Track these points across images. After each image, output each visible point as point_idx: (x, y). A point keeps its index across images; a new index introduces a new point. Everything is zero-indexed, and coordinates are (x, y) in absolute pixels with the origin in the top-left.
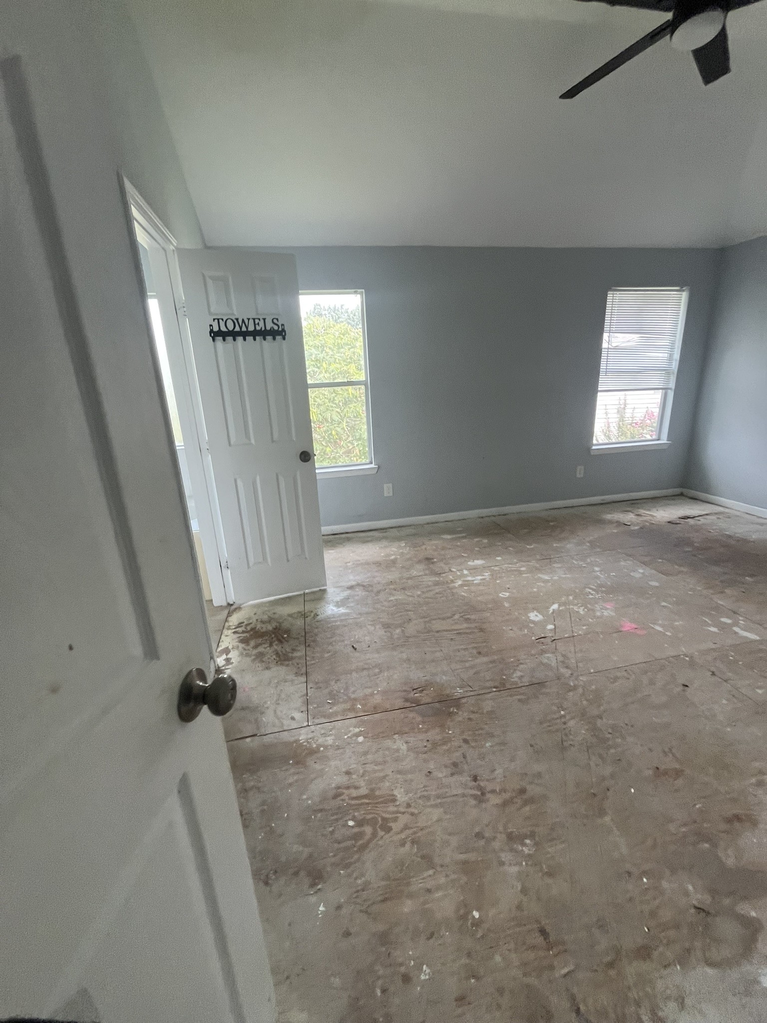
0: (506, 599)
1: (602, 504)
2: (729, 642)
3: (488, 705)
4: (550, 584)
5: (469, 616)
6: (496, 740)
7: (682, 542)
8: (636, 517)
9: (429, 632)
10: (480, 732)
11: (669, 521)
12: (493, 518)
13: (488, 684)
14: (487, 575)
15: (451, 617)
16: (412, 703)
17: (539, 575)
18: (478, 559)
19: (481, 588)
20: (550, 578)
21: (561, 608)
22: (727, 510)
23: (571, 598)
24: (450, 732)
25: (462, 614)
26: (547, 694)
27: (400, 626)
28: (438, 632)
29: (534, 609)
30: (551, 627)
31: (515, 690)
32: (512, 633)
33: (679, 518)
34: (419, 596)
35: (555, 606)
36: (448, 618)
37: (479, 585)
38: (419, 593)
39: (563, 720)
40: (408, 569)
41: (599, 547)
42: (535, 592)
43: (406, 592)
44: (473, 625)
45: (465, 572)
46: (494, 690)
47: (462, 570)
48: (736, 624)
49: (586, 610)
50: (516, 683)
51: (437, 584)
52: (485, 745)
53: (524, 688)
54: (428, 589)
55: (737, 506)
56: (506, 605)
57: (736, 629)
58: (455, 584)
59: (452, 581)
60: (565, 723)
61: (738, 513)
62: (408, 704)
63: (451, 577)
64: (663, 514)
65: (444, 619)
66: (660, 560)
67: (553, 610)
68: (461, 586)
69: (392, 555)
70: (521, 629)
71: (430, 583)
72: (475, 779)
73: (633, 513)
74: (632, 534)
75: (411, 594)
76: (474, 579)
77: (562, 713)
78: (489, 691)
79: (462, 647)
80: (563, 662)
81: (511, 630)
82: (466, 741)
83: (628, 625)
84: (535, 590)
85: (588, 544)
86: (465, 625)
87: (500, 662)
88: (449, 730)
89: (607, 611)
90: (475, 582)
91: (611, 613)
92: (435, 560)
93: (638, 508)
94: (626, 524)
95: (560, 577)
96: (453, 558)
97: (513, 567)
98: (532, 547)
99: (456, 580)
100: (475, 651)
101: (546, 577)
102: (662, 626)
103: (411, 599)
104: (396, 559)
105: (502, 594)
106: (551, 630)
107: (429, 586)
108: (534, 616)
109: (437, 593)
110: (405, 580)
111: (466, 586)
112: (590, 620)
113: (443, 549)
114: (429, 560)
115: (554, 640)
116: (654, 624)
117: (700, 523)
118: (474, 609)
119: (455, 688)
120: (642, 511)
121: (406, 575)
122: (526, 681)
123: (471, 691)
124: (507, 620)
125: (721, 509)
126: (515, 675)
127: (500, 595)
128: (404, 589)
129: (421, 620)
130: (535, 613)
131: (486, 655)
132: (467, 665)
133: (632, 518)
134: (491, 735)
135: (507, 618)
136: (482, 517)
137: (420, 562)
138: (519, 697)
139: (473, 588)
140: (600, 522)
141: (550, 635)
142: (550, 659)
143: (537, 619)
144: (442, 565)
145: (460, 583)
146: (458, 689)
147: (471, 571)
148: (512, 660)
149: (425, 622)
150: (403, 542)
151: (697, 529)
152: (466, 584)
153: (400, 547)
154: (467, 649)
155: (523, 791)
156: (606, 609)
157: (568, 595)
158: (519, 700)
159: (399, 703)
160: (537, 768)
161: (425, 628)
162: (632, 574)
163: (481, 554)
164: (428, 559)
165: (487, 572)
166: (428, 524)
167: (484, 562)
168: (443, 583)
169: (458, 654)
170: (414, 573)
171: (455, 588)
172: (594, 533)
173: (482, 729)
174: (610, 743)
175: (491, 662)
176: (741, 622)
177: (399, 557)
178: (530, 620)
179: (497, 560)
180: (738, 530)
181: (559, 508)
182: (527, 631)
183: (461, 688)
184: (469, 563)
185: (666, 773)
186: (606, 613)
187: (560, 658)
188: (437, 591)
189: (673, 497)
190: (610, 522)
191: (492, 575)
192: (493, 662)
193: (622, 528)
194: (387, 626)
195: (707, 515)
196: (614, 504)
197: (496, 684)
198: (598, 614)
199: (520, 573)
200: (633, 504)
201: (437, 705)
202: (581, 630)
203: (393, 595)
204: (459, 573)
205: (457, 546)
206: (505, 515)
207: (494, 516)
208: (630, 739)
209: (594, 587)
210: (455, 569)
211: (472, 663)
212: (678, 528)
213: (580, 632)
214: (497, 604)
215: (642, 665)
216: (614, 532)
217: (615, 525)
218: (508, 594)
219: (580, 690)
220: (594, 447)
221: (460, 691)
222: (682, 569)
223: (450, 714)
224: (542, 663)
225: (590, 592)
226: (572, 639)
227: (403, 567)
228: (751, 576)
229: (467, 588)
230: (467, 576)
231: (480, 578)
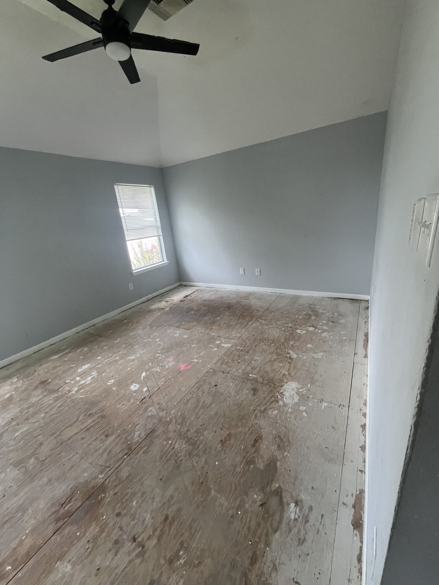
0: (113, 385)
1: (148, 300)
2: (223, 352)
3: (124, 474)
4: (136, 361)
5: (90, 412)
6: (139, 495)
7: (189, 310)
8: (165, 303)
9: (61, 444)
10: (126, 497)
11: (180, 300)
12: (86, 330)
13: (120, 456)
14: (94, 373)
15: (77, 420)
16: (64, 519)
17: (128, 358)
18: (84, 365)
19: (93, 385)
20: (135, 357)
21: (147, 374)
22: (200, 288)
23: (150, 364)
24: (104, 517)
25: (85, 414)
26: (157, 436)
27: (33, 454)
28: (69, 439)
29: (132, 383)
30: (145, 389)
31: (139, 447)
32: (123, 407)
33: (184, 297)
34: (43, 418)
35: (144, 374)
36: (75, 422)
37: (90, 384)
38: (43, 415)
39: (172, 447)
40: (26, 400)
41: (155, 326)
42: (129, 371)
43: (30, 421)
44: (96, 417)
45: (78, 379)
46: (126, 457)
47: (75, 378)
48: (221, 343)
49: (160, 368)
50: (138, 441)
51: (57, 399)
52: (132, 505)
53: (143, 442)
54: (51, 407)
55: (202, 285)
56: (114, 389)
57: (222, 345)
58: (72, 392)
59: (69, 391)
60: (173, 448)
61: (204, 288)
62: (60, 524)
63: (67, 388)
64: (177, 297)
65: (71, 425)
66: (184, 323)
67: (143, 377)
68: (77, 392)
69: (6, 394)
70: (129, 401)
71: (51, 402)
72: (134, 539)
73: (164, 301)
74: (167, 313)
75: (36, 420)
76: (86, 381)
77: (170, 442)
78: (121, 461)
79: (94, 438)
80: (160, 408)
81: (123, 405)
82: (118, 515)
83: (182, 367)
84: (129, 369)
85: (149, 327)
86: (90, 421)
87: (123, 433)
88: (103, 517)
89: (170, 363)
90: (87, 383)
91: (172, 363)
92: (50, 380)
93: (166, 297)
94: (163, 308)
95: (140, 354)
96: (64, 372)
97: (111, 360)
98: (118, 341)
99: (72, 388)
100: (103, 437)
101: (132, 357)
102: (196, 358)
103: (36, 424)
104: (11, 396)
105: (109, 383)
106: (147, 391)
107: (51, 405)
108: (134, 387)
109: (59, 407)
110: (26, 411)
111: (81, 390)
112: (164, 373)
113: (54, 368)
114: (44, 383)
115: (150, 396)
116: (193, 359)
117: (192, 297)
118: (93, 404)
119: (96, 478)
120: (168, 299)
121: (25, 406)
122: (143, 435)
123: (110, 470)
124: (118, 400)
125: (198, 288)
126: (135, 436)
127: (108, 384)
128: (27, 419)
129: (52, 438)
130: (134, 384)
131: (112, 434)
132: (101, 451)
133: (164, 304)
134: (134, 494)
135: (117, 398)
136: (78, 332)
137: (36, 388)
138: (142, 451)
139: (87, 389)
140: (150, 311)
141: (147, 394)
142: (153, 410)
143: (136, 388)
144: (57, 381)
145: (76, 389)
146: (100, 476)
147: (83, 376)
148: (130, 426)
149: (56, 437)
150: (15, 377)
151: (192, 301)
152: (82, 387)
153: (12, 383)
154: (97, 438)
155: (166, 518)
156: (170, 362)
157: (148, 364)
158: (144, 452)
159: (51, 528)
160: (169, 493)
161: (57, 443)
162: (175, 336)
163: (86, 359)
164: (42, 382)
165: (94, 372)
166: (35, 353)
167: (90, 365)
168: (63, 396)
169: (92, 447)
170: (34, 400)
171: (73, 395)
172: (150, 319)
173: (126, 494)
174: (198, 442)
175: (117, 437)
176: (223, 340)
177: (14, 393)
178: (132, 391)
179: (98, 359)
180: (207, 296)
181: (126, 310)
182: (133, 400)
183: (101, 473)
184: (79, 371)
185: (226, 440)
186: (171, 365)
187: (157, 407)
188: (59, 405)
189: (178, 287)
190: (155, 310)
191: (98, 372)
192: (119, 436)
193: (162, 311)
194: (18, 464)
195: (194, 292)
196: (154, 298)
197: (126, 451)
198: (167, 367)
199: (116, 361)
200: (163, 295)
201: (87, 502)
202: (161, 383)
203: (17, 430)
204: (72, 382)
205: (65, 361)
206: (94, 325)
207: (87, 329)
208: (206, 433)
209: (160, 352)
210: (69, 380)
211: (105, 446)
212: (185, 303)
213: (162, 383)
214: (108, 391)
215: (196, 386)
216: (159, 315)
217: (158, 310)
218: (113, 381)
219: (174, 421)
220: (134, 272)
221: (101, 477)
222: (194, 323)
223: (100, 502)
224: (148, 417)
225: (158, 356)
226: (159, 390)
227: (20, 400)
228: (218, 316)
229: (82, 391)
230: (80, 381)
231: (89, 378)
